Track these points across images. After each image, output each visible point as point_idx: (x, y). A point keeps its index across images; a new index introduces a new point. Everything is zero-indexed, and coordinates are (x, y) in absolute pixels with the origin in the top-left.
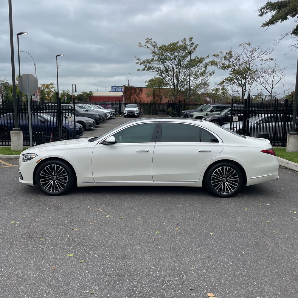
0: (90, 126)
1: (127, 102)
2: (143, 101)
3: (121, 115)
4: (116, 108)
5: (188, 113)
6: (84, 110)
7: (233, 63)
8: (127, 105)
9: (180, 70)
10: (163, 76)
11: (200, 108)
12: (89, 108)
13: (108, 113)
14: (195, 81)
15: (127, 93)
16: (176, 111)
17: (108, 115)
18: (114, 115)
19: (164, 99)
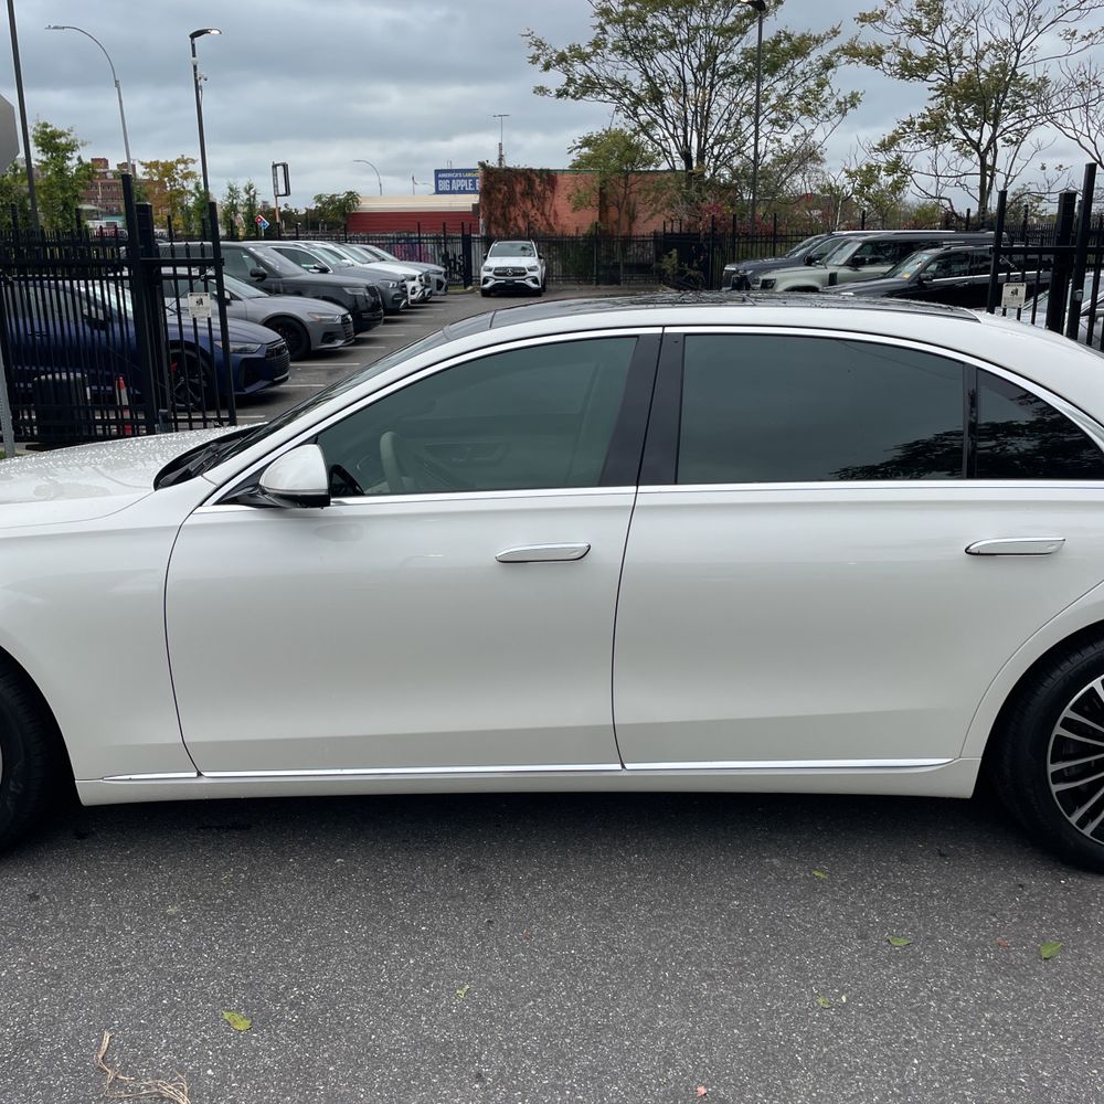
0: (329, 336)
1: (494, 232)
3: (470, 288)
4: (451, 257)
5: (749, 272)
6: (307, 269)
7: (946, 47)
8: (494, 245)
9: (711, 91)
10: (641, 118)
11: (802, 251)
12: (332, 260)
13: (413, 279)
14: (778, 136)
15: (493, 196)
16: (695, 265)
17: (414, 288)
18: (439, 289)
19: (642, 216)
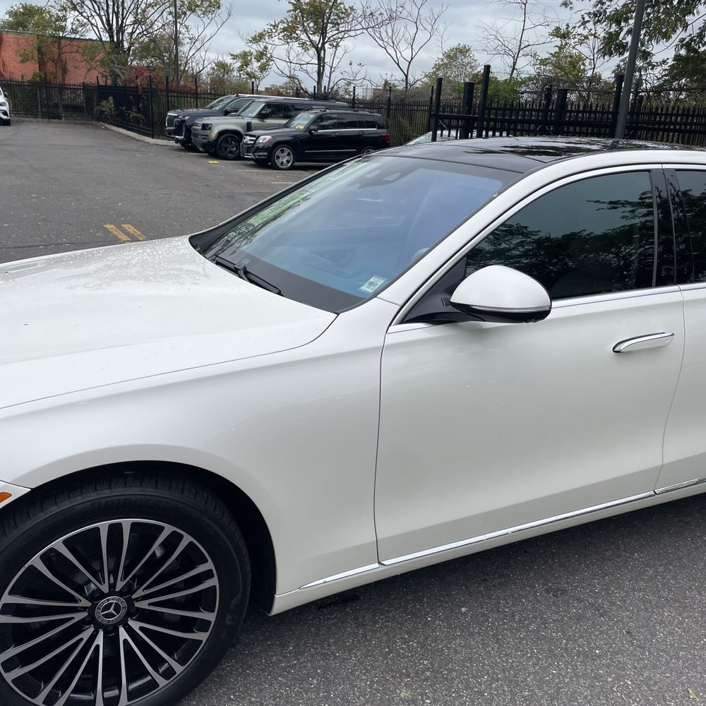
2: (7, 76)
11: (219, 106)
